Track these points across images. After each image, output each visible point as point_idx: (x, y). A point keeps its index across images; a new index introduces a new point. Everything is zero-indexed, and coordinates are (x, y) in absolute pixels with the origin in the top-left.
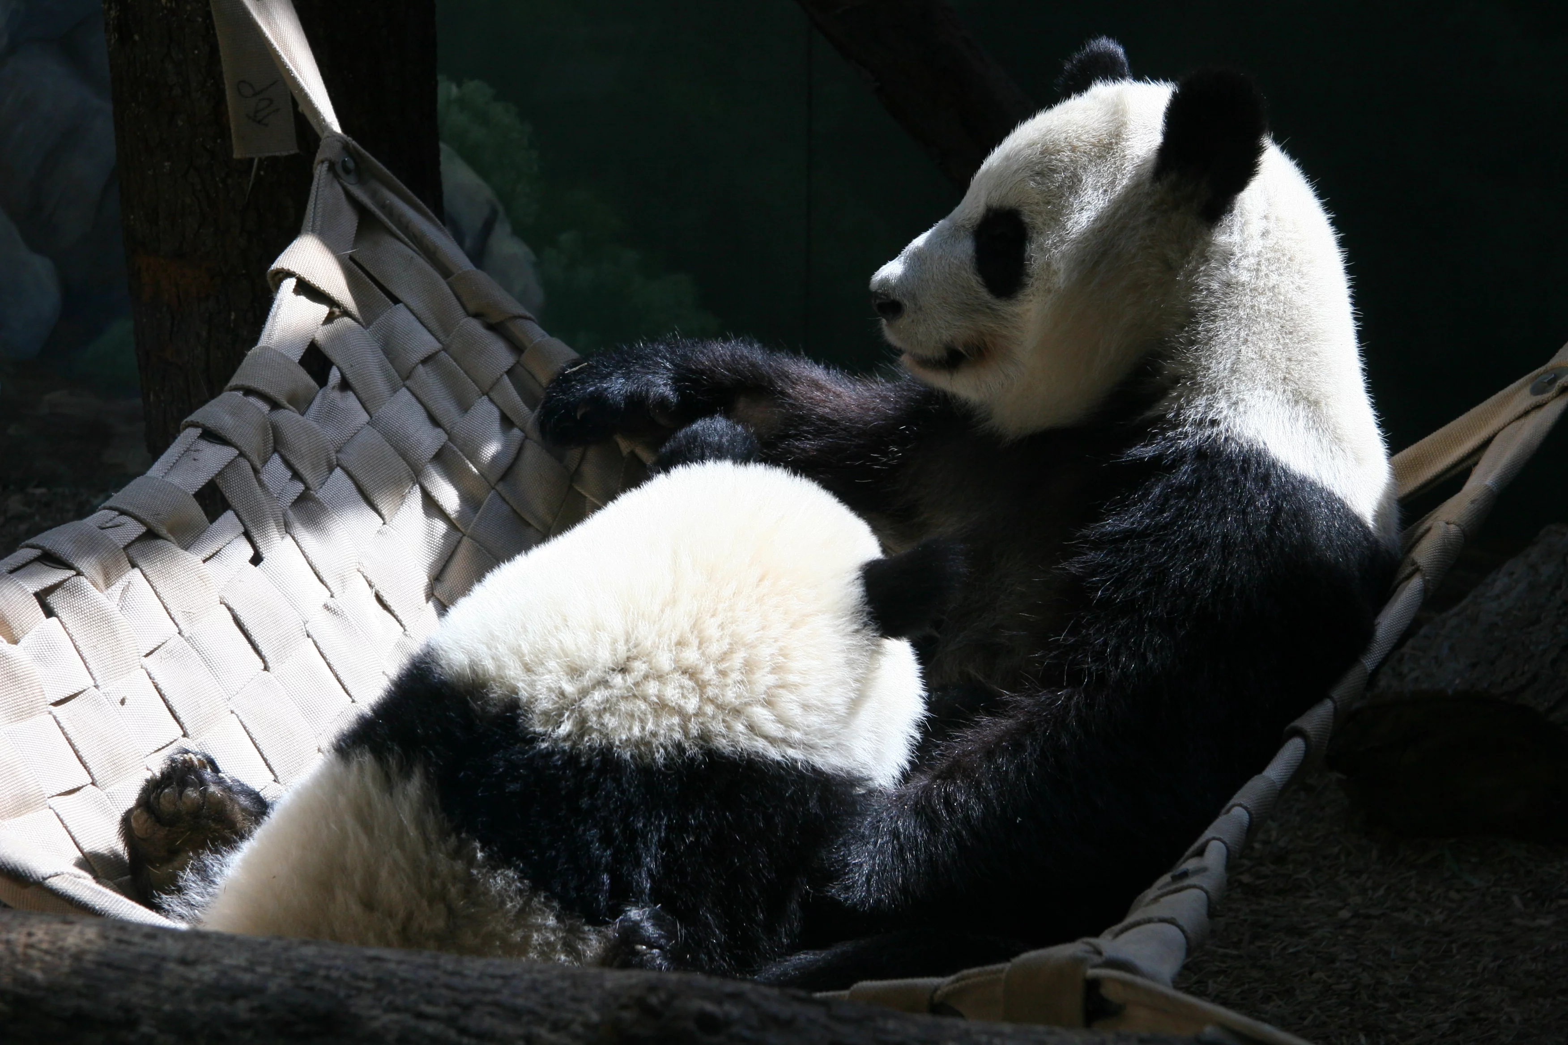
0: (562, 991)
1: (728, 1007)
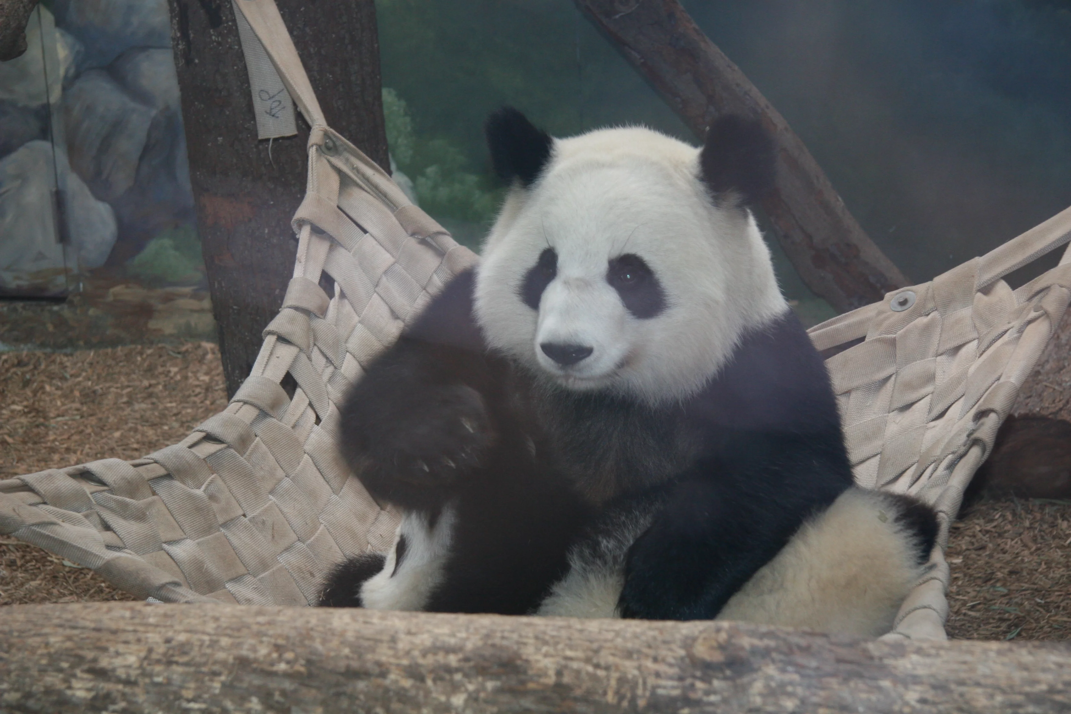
1: (766, 642)
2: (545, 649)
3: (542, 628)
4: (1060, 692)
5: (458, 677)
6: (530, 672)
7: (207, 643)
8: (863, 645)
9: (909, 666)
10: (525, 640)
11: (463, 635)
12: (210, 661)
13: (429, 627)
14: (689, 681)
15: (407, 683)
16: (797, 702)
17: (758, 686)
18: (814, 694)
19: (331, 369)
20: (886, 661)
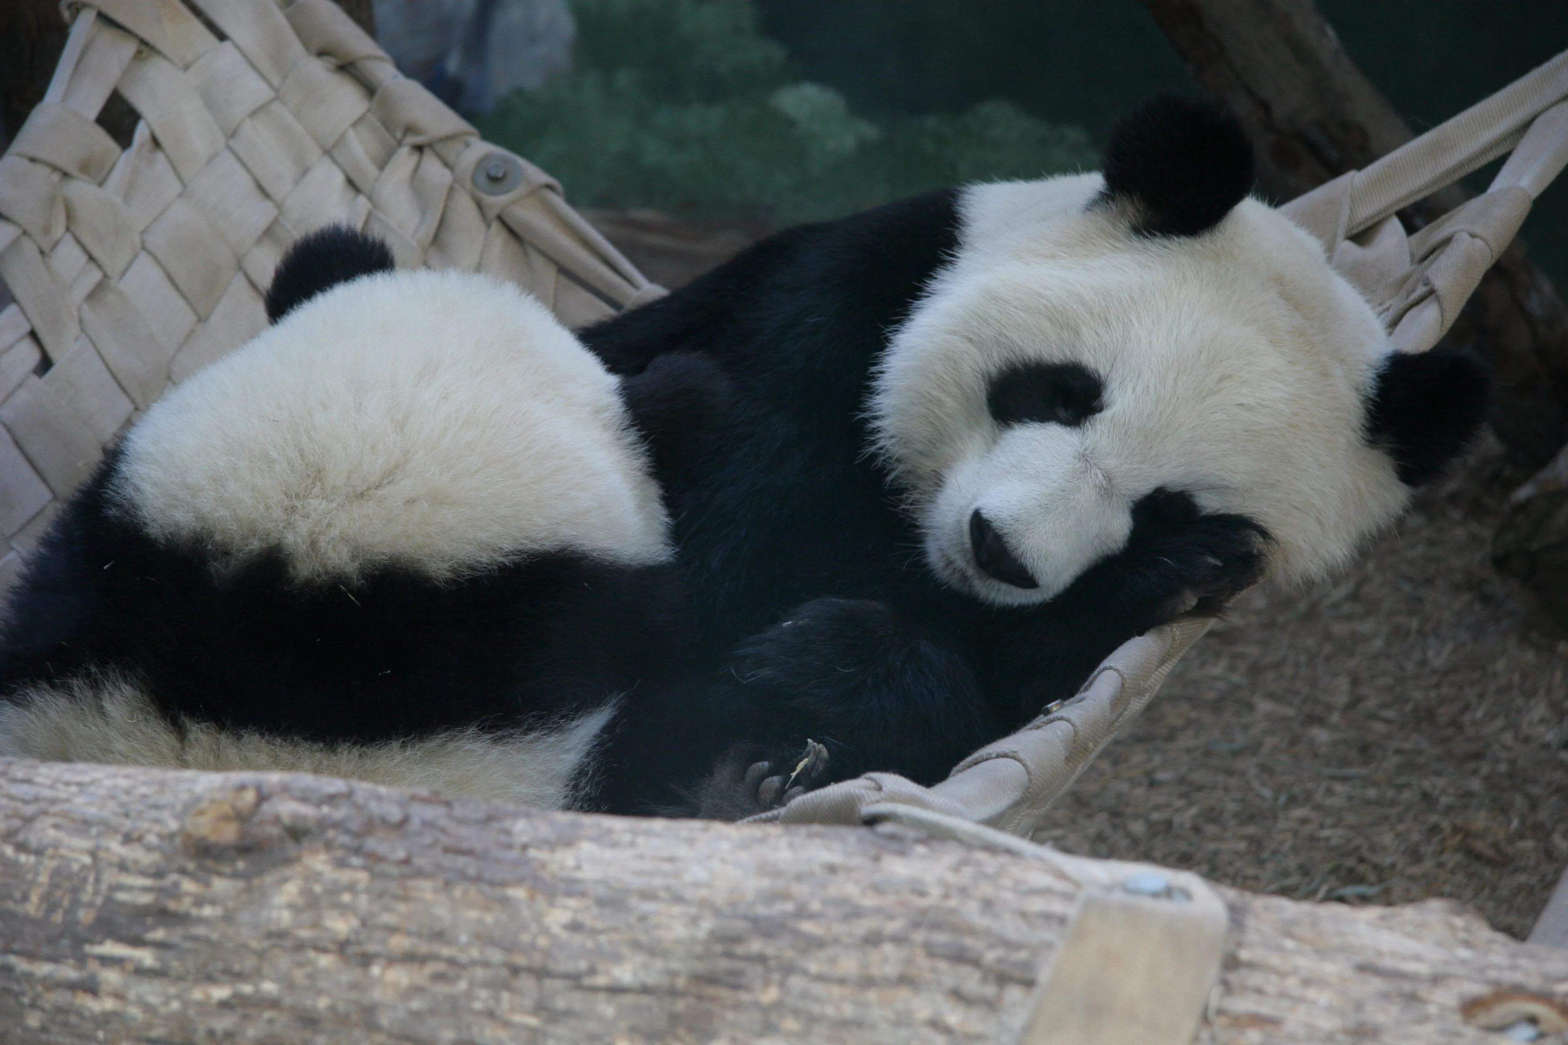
1: (326, 810)
4: (812, 916)
8: (509, 822)
14: (173, 877)
16: (355, 922)
17: (290, 891)
18: (387, 909)
20: (533, 853)
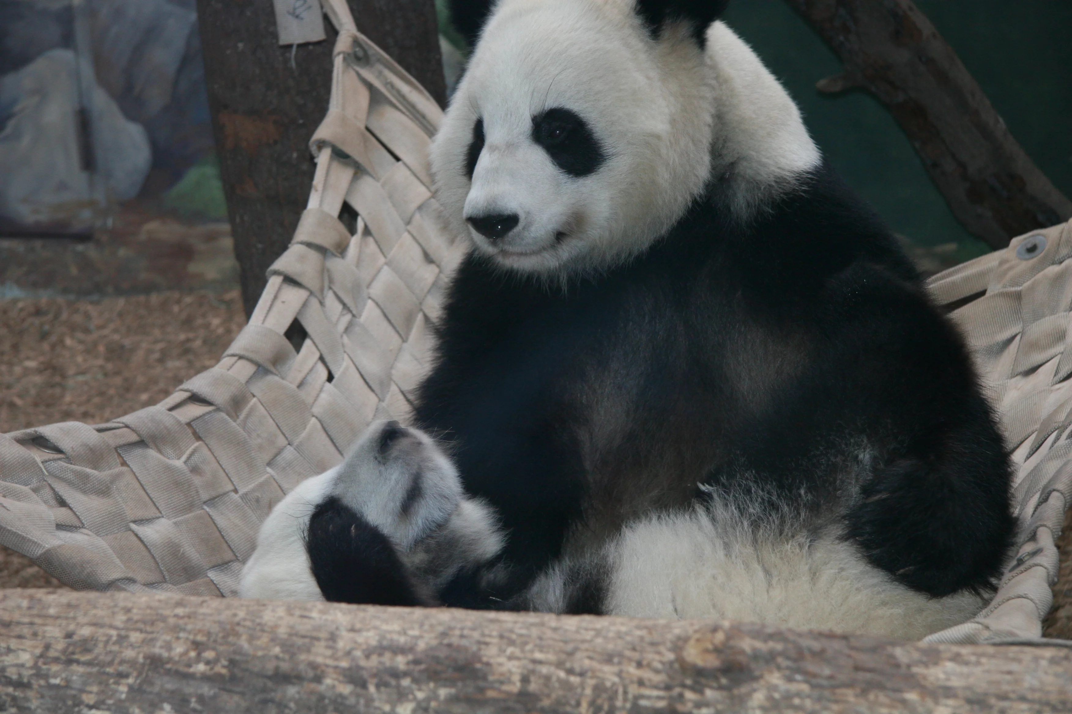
0: (642, 638)
1: (771, 644)
2: (510, 650)
3: (510, 625)
5: (406, 682)
6: (491, 678)
7: (114, 638)
8: (890, 649)
9: (942, 676)
10: (488, 640)
11: (416, 632)
12: (117, 661)
13: (377, 623)
14: (677, 690)
15: (346, 689)
17: (759, 697)
18: (825, 708)
19: (348, 317)
20: (915, 670)
